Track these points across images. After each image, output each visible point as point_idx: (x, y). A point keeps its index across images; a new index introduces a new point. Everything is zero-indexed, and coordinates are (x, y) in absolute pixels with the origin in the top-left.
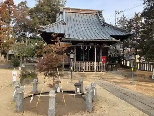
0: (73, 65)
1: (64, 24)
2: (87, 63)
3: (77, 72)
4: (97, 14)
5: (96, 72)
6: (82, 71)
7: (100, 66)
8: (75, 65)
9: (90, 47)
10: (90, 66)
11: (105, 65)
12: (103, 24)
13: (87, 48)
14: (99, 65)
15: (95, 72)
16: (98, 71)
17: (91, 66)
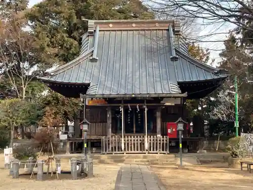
0: (106, 141)
1: (94, 60)
2: (131, 137)
3: (112, 154)
4: (168, 30)
5: (149, 153)
6: (122, 152)
7: (157, 143)
8: (109, 141)
9: (138, 107)
10: (137, 143)
11: (166, 141)
12: (174, 54)
13: (130, 109)
14: (154, 140)
15: (147, 153)
16: (152, 152)
17: (139, 142)
